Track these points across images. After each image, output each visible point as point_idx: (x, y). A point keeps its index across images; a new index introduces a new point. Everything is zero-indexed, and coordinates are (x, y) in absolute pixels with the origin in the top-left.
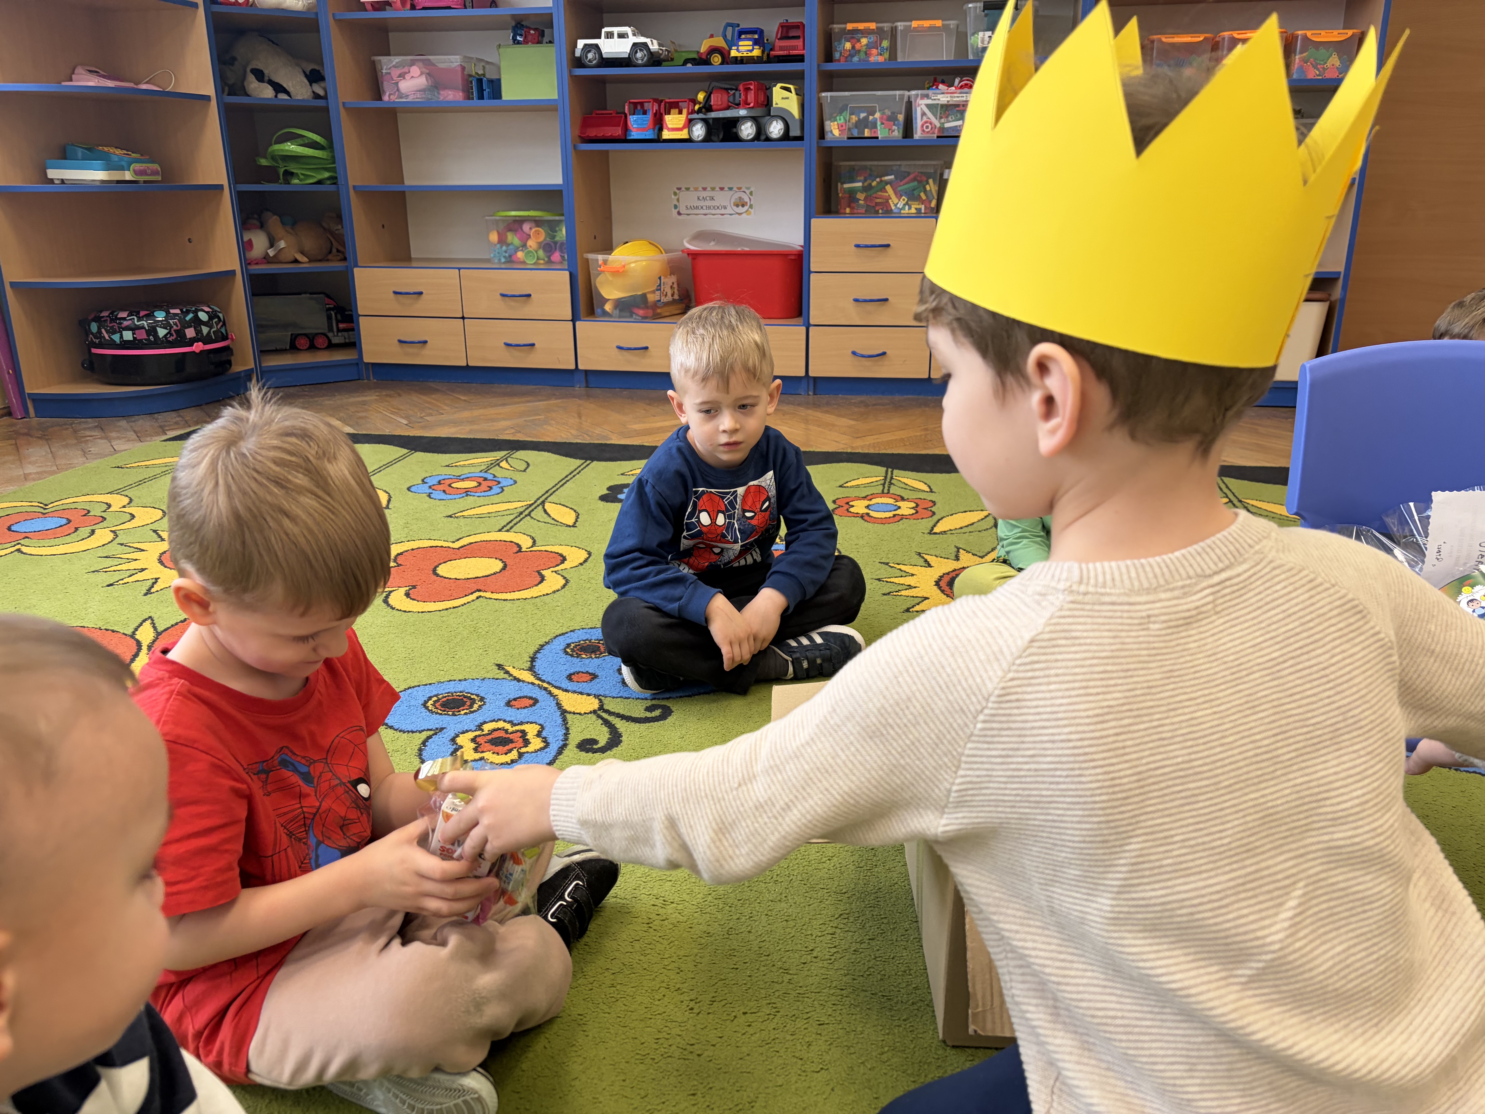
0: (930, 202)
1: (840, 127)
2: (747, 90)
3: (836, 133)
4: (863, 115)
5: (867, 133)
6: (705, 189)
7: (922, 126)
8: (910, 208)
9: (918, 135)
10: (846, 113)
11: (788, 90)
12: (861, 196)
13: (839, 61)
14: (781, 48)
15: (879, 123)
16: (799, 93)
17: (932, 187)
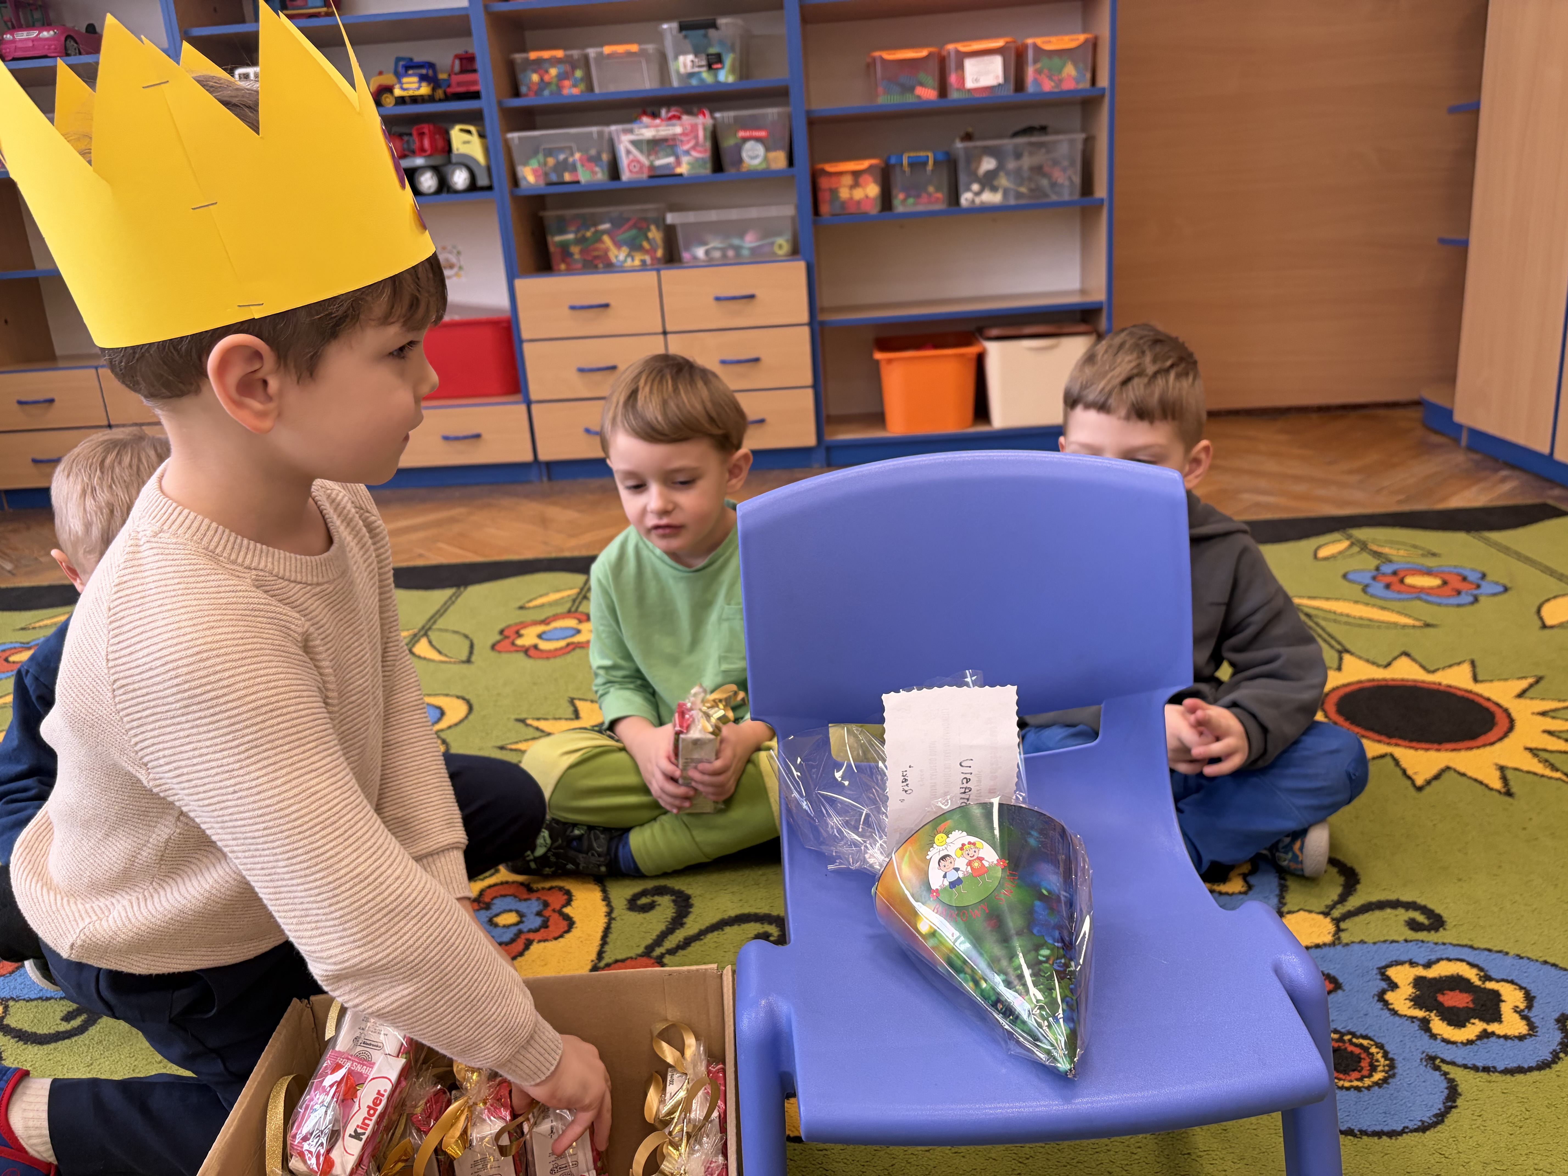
0: (655, 251)
1: (535, 172)
2: (421, 134)
3: (531, 179)
4: (562, 157)
5: (567, 177)
7: (629, 165)
8: (633, 260)
9: (626, 176)
10: (541, 157)
11: (469, 132)
12: (575, 250)
13: (526, 95)
14: (459, 84)
15: (579, 165)
16: (482, 136)
17: (655, 234)
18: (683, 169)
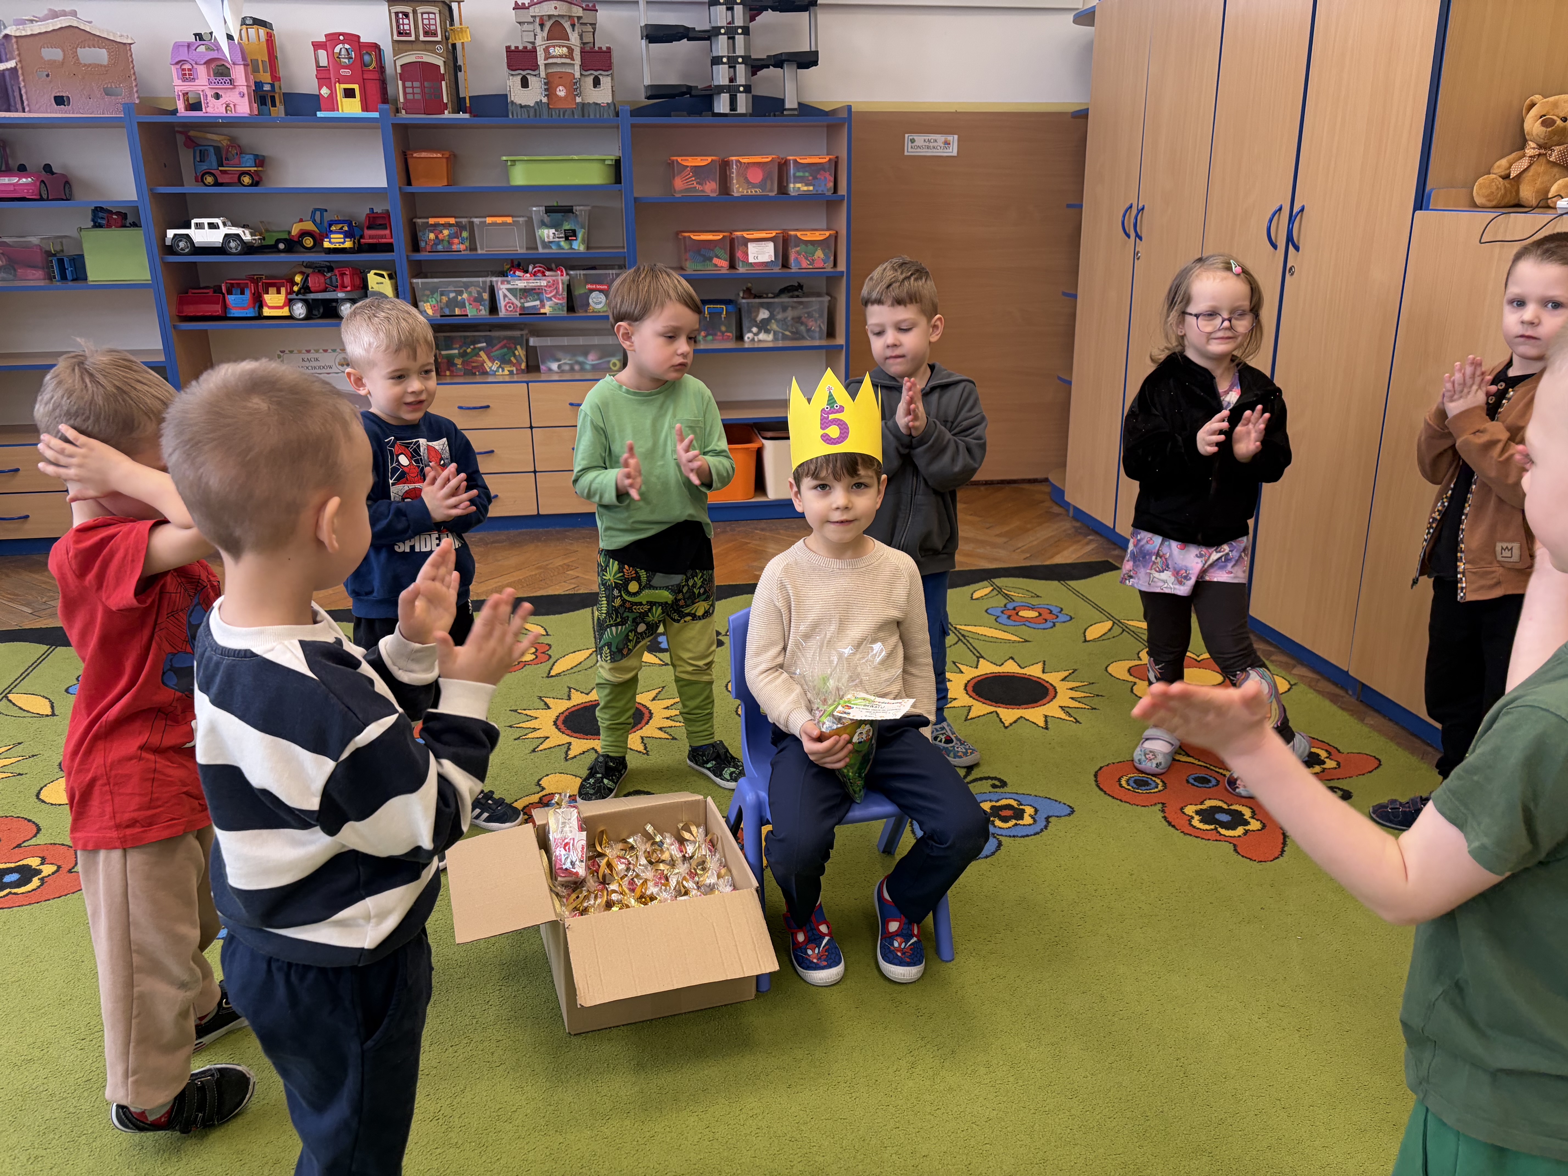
0: (520, 365)
1: (433, 307)
2: (342, 275)
4: (452, 295)
5: (458, 311)
6: (308, 351)
7: (505, 306)
8: (503, 370)
9: (502, 313)
10: (434, 296)
11: (382, 276)
12: (458, 361)
13: (425, 250)
14: (371, 237)
15: (467, 304)
16: (391, 277)
17: (520, 352)
18: (547, 310)
